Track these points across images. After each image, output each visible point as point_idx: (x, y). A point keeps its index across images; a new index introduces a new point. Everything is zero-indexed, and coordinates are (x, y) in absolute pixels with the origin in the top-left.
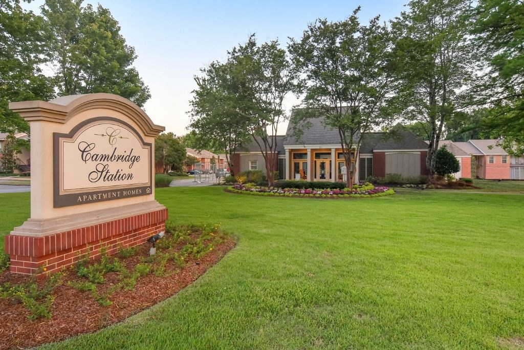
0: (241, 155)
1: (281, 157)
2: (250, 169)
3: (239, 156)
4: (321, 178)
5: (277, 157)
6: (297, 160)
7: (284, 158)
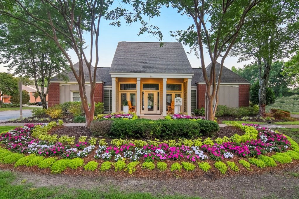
0: (61, 85)
1: (107, 88)
2: (72, 100)
3: (59, 86)
4: (149, 110)
5: (103, 88)
6: (124, 92)
7: (110, 89)
